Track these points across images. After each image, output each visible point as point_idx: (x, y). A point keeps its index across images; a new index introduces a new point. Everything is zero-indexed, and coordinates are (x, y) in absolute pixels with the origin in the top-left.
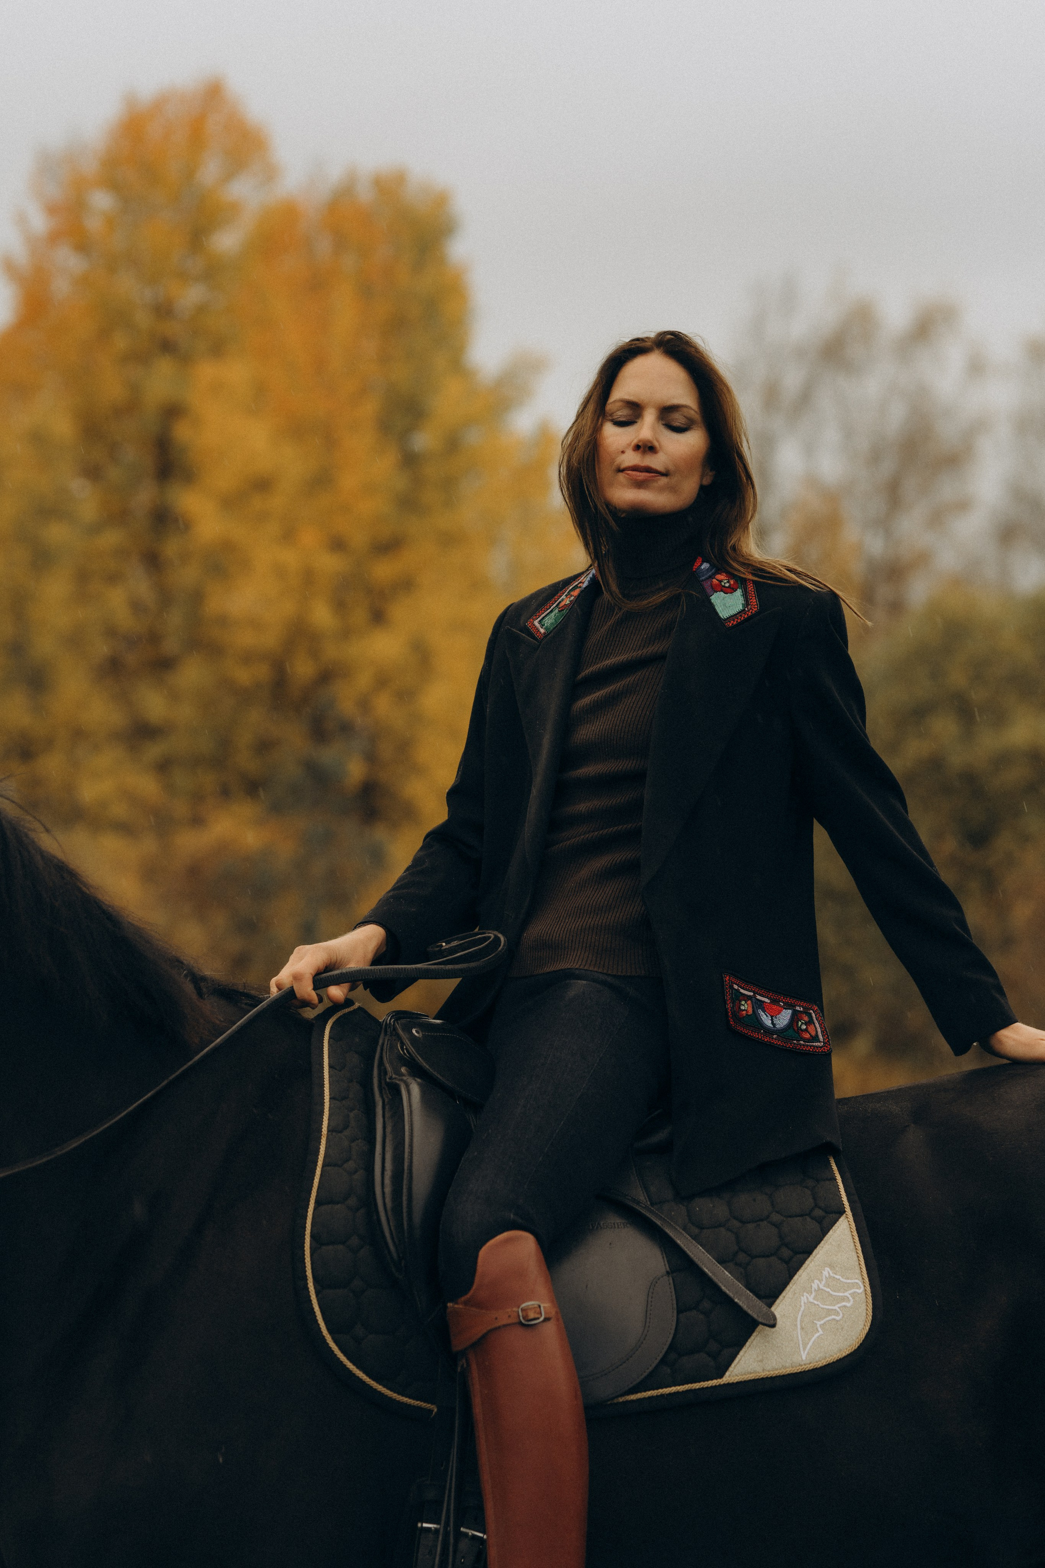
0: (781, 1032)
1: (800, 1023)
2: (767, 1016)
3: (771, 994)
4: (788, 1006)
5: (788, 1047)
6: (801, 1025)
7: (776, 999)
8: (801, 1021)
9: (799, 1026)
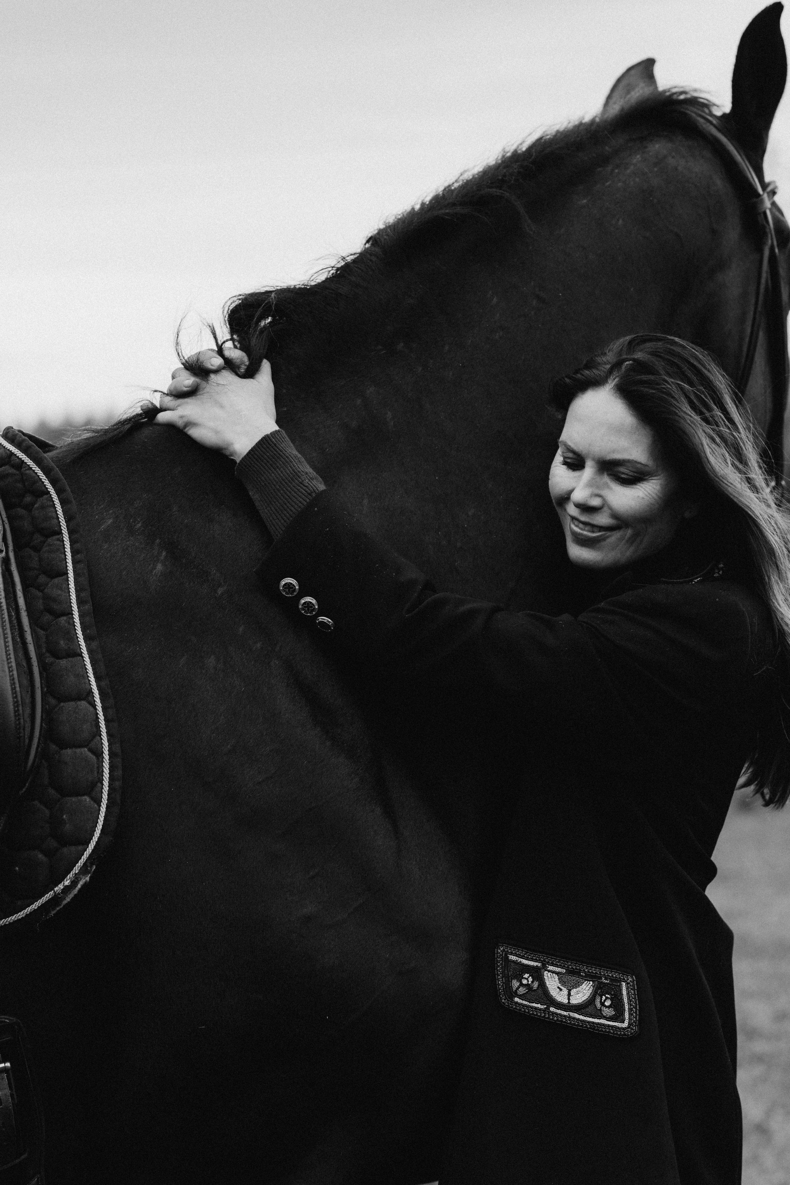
0: (578, 1008)
1: (604, 998)
2: (561, 990)
3: (569, 963)
4: (590, 977)
5: (584, 1027)
6: (605, 1001)
7: (576, 969)
8: (605, 996)
9: (603, 1001)
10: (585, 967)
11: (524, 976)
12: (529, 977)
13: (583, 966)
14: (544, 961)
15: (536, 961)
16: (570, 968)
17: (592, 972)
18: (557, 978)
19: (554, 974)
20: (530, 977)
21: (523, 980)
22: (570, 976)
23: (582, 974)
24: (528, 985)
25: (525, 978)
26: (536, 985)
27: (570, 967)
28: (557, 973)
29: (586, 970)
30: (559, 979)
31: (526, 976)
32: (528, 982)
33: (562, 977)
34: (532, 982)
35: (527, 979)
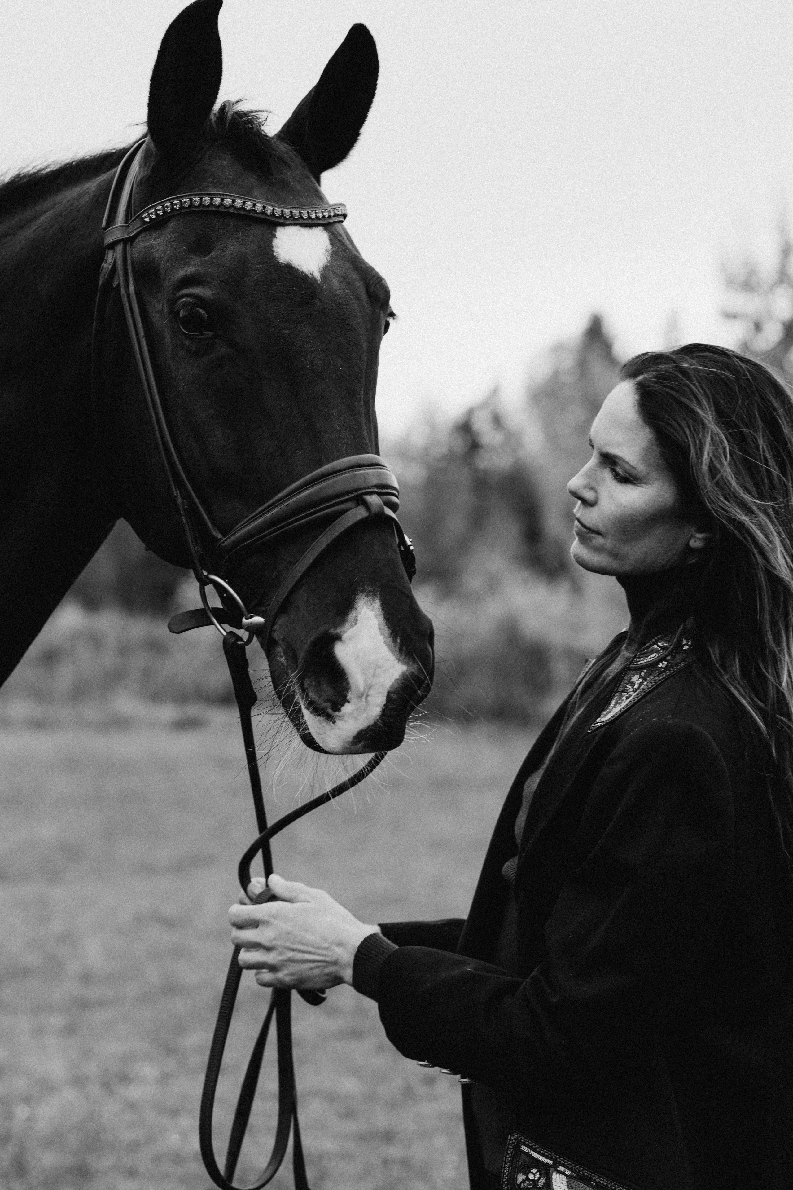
10: (597, 1176)
11: (532, 1171)
12: (536, 1172)
13: (595, 1174)
14: (556, 1159)
15: (547, 1157)
16: (581, 1174)
17: (603, 1184)
18: (566, 1180)
19: (563, 1176)
20: (538, 1173)
21: (530, 1174)
22: (579, 1181)
23: (592, 1183)
24: (533, 1180)
25: (532, 1173)
26: (541, 1183)
27: (581, 1172)
28: (567, 1176)
29: (597, 1180)
30: (567, 1182)
31: (534, 1170)
32: (535, 1177)
33: (571, 1181)
34: (539, 1179)
35: (534, 1174)
